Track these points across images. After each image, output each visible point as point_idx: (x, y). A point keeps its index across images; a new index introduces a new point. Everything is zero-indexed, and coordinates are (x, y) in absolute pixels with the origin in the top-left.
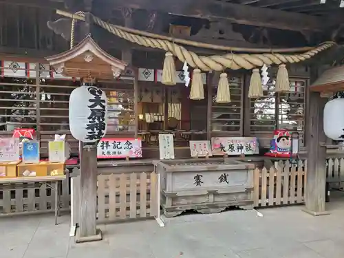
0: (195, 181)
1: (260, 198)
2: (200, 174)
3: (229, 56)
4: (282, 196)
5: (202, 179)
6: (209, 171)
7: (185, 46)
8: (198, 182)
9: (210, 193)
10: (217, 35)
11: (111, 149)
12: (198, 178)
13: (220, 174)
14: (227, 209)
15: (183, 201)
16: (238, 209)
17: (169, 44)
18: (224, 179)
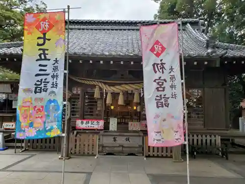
0: (113, 140)
1: (149, 151)
2: (116, 137)
3: (123, 86)
4: (162, 152)
5: (117, 139)
6: (120, 135)
7: (103, 82)
8: (115, 140)
9: (120, 146)
10: (120, 76)
11: (90, 125)
12: (114, 138)
13: (126, 137)
14: (129, 155)
15: (107, 149)
16: (135, 155)
17: (97, 82)
18: (128, 140)
